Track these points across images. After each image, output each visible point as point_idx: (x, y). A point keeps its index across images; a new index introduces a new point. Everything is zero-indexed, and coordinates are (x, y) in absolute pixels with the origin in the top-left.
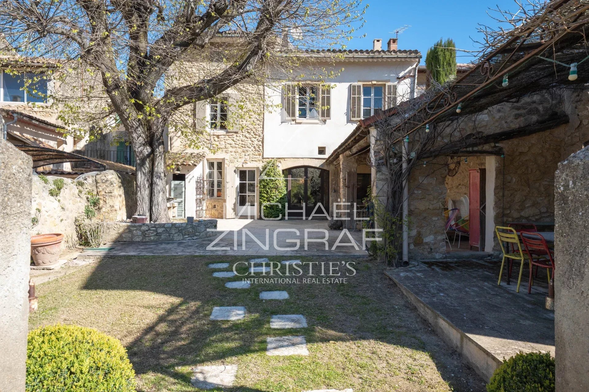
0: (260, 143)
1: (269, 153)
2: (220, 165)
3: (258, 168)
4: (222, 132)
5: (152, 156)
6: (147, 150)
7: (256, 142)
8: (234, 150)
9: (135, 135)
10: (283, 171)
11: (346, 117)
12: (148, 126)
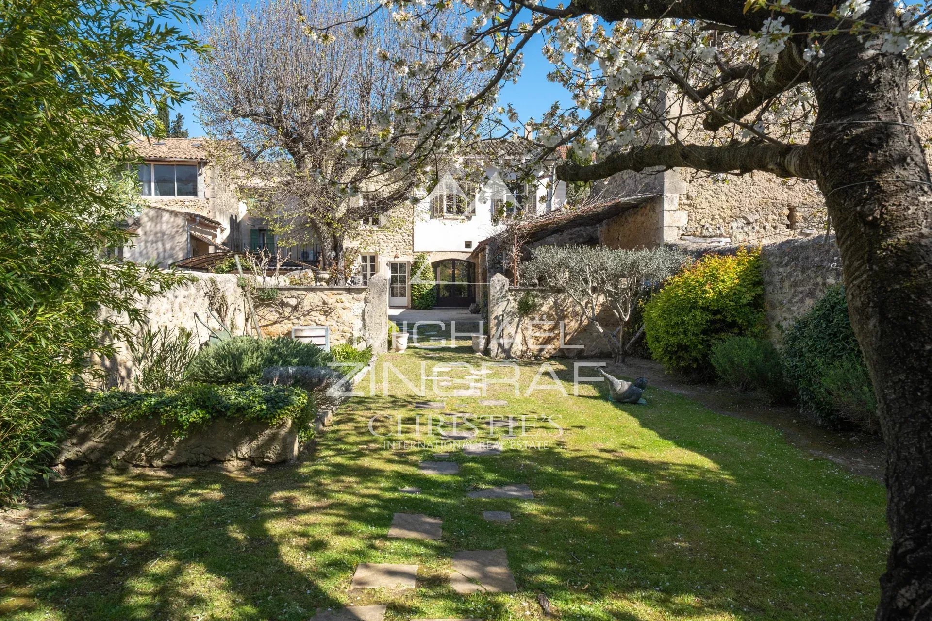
0: (410, 238)
1: (419, 247)
2: (373, 259)
3: (409, 262)
4: (375, 228)
5: (336, 258)
6: (333, 254)
7: (406, 237)
8: (386, 244)
9: (326, 244)
10: (432, 264)
11: (489, 214)
12: (334, 237)
